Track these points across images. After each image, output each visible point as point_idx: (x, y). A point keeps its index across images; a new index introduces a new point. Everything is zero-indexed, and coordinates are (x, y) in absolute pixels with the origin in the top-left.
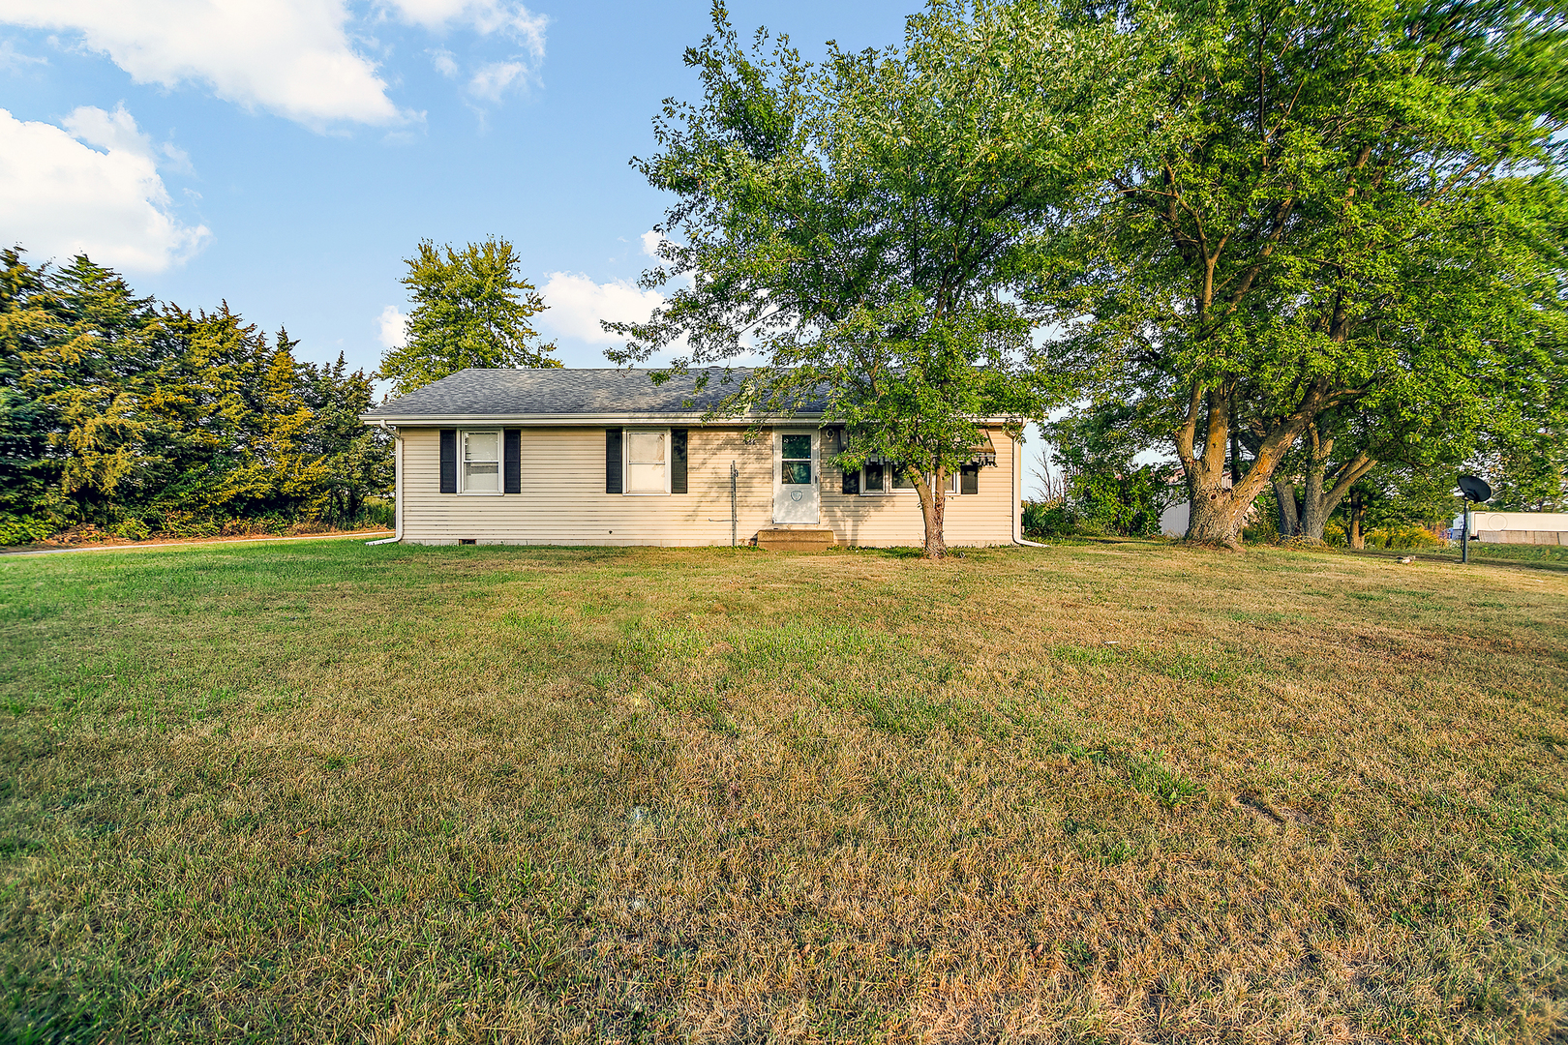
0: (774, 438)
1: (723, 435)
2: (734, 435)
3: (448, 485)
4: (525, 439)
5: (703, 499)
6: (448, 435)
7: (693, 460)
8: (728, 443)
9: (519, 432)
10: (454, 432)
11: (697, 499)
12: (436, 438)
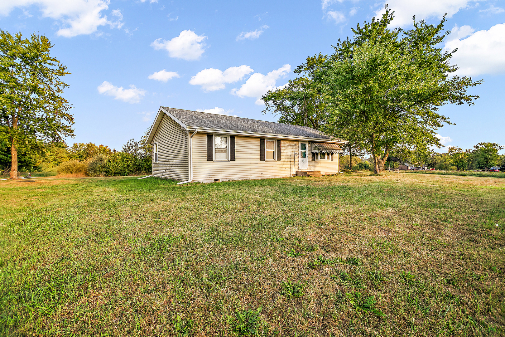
0: (299, 144)
1: (288, 142)
2: (291, 142)
3: (210, 157)
4: (237, 140)
5: (284, 162)
6: (210, 137)
7: (282, 150)
8: (289, 145)
9: (234, 137)
10: (212, 136)
11: (283, 162)
12: (205, 138)
